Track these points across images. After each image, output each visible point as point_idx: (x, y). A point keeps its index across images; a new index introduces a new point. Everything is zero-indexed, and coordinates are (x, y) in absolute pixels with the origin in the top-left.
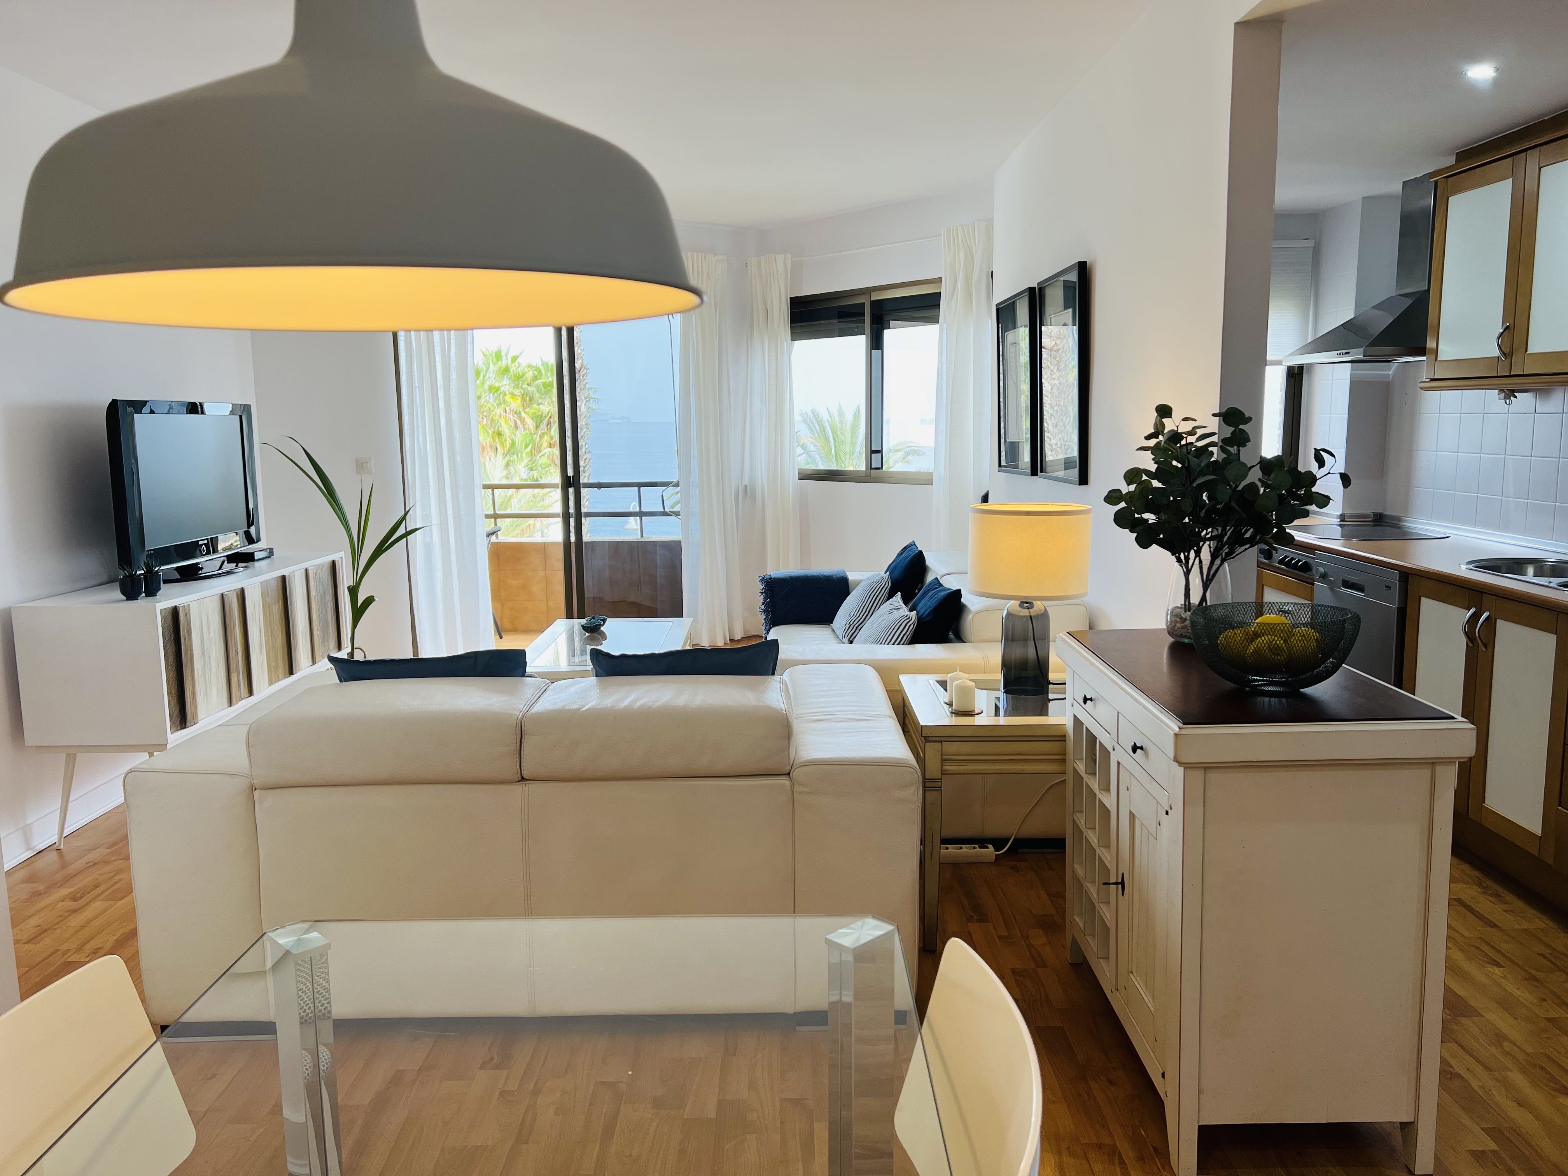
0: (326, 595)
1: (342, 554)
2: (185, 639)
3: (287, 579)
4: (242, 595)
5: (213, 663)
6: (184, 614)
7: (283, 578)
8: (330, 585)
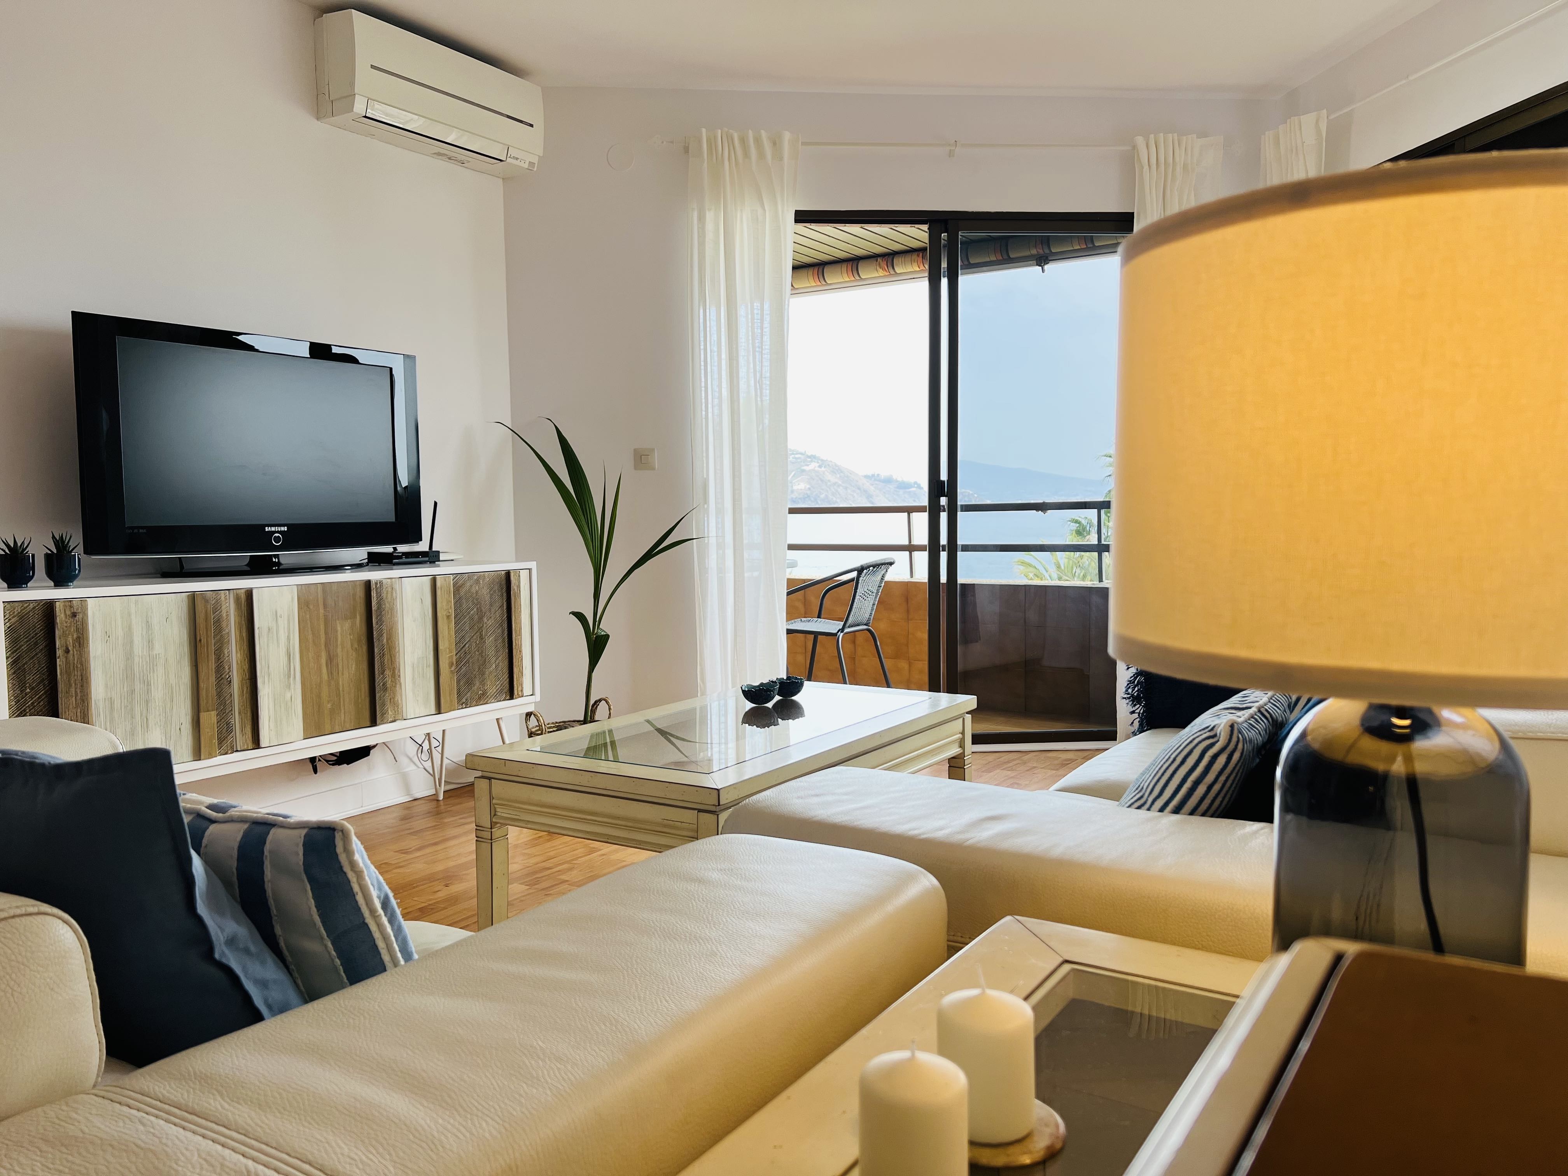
0: (485, 620)
1: (533, 565)
2: (67, 651)
3: (373, 586)
4: (248, 600)
5: (158, 694)
6: (68, 613)
7: (368, 584)
8: (498, 604)
